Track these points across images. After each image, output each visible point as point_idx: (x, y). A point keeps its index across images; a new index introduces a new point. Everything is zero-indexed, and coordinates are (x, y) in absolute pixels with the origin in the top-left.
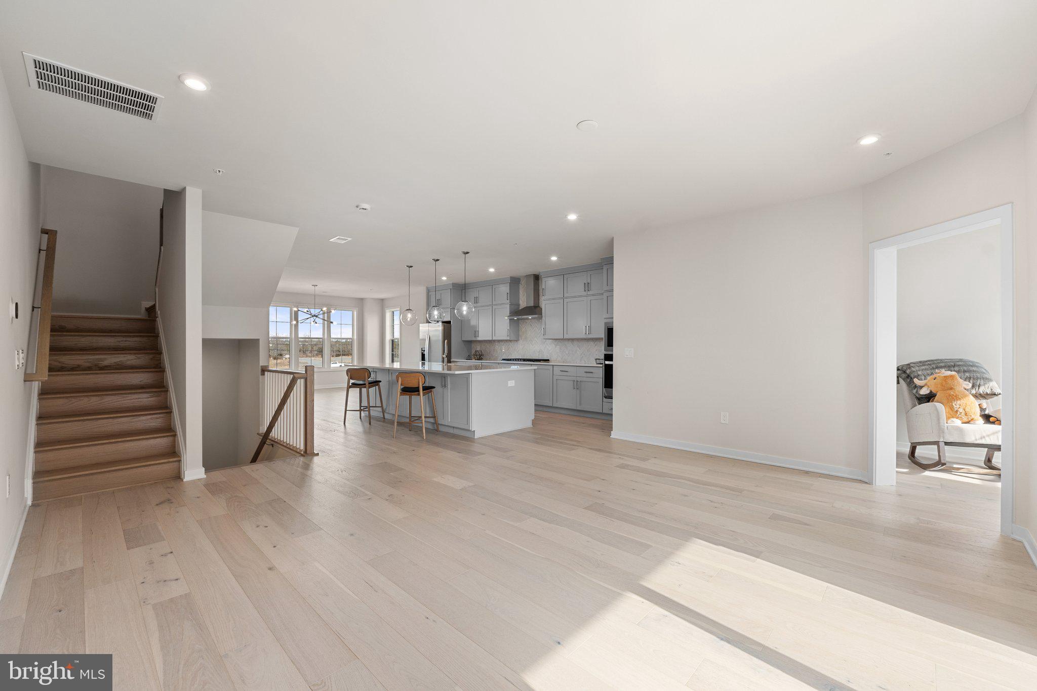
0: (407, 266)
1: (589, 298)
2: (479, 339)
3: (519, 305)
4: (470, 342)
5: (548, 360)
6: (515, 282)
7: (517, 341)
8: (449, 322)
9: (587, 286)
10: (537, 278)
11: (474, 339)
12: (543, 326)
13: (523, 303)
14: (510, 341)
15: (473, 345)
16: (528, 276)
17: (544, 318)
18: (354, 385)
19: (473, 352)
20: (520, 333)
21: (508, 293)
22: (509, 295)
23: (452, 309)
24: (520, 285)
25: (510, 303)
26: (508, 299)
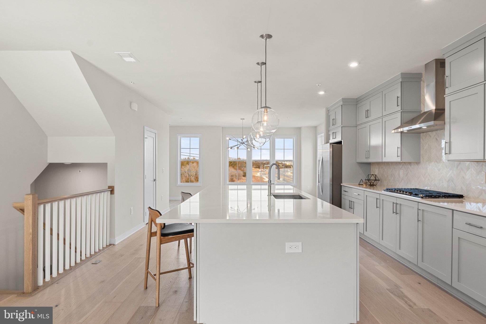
2: (370, 160)
7: (418, 163)
8: (340, 143)
10: (441, 64)
11: (366, 161)
15: (372, 168)
16: (427, 66)
20: (422, 152)
21: (398, 97)
22: (399, 99)
23: (343, 128)
24: (422, 82)
25: (401, 111)
26: (398, 106)
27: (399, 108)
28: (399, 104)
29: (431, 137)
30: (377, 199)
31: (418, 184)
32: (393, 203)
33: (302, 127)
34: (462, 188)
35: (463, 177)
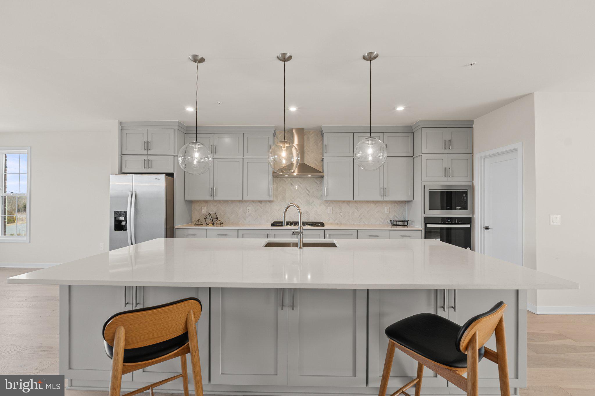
2: (217, 198)
11: (209, 198)
12: (325, 186)
15: (194, 206)
17: (325, 177)
20: (275, 193)
23: (175, 157)
24: (275, 138)
34: (315, 217)
35: (316, 211)
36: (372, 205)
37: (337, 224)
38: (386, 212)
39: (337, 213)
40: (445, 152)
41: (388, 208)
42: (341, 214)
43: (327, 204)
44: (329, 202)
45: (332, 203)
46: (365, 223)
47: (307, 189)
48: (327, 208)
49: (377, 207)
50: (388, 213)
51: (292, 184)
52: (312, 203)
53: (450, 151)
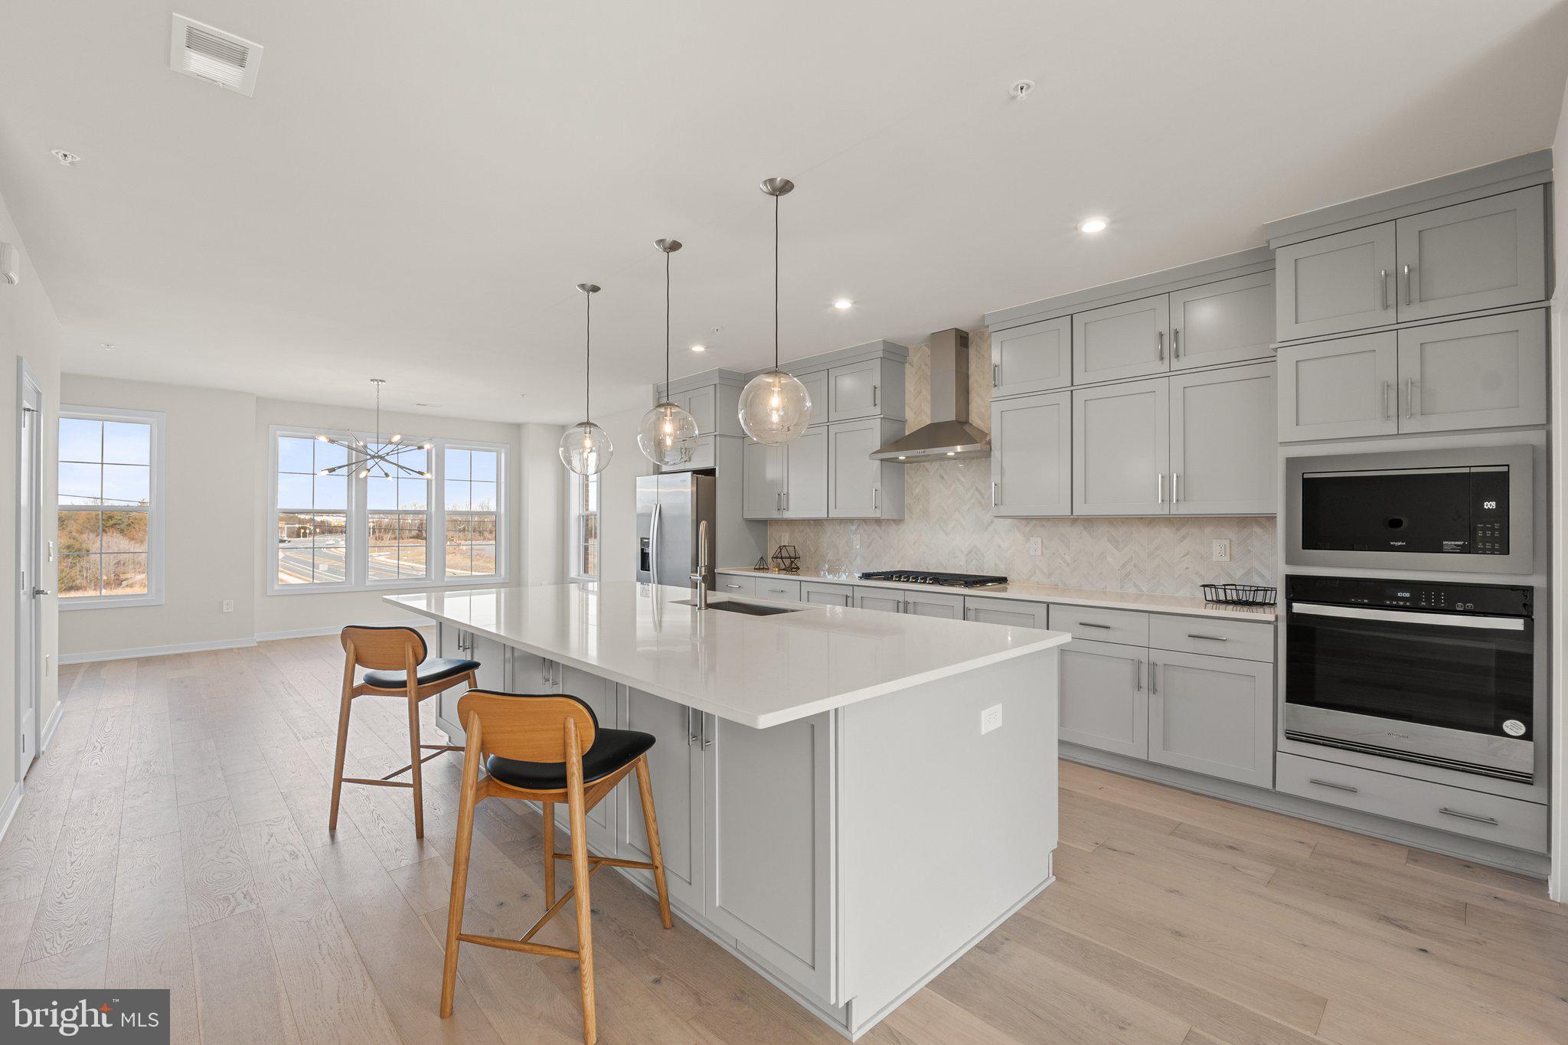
0: (582, 286)
1: (1178, 382)
2: (789, 515)
3: (904, 422)
4: (764, 523)
5: (1002, 580)
6: (894, 355)
7: (898, 521)
8: (710, 472)
9: (1172, 343)
10: (963, 339)
11: (776, 515)
12: (995, 478)
13: (919, 414)
14: (878, 521)
15: (771, 531)
16: (936, 338)
17: (996, 454)
18: (376, 685)
19: (772, 550)
20: (907, 500)
21: (875, 388)
22: (878, 392)
23: (718, 438)
24: (907, 365)
25: (882, 416)
26: (875, 405)
27: (878, 410)
28: (878, 401)
29: (928, 472)
30: (847, 597)
31: (899, 562)
32: (898, 602)
33: (527, 423)
34: (996, 565)
35: (999, 546)
36: (1167, 533)
37: (1055, 587)
38: (1215, 558)
39: (1054, 554)
40: (1389, 317)
41: (1227, 542)
42: (1067, 557)
43: (1028, 529)
44: (1034, 522)
45: (1043, 526)
46: (1141, 590)
47: (977, 489)
48: (1028, 540)
49: (1184, 538)
50: (1227, 559)
51: (942, 477)
52: (989, 525)
53: (1407, 314)
